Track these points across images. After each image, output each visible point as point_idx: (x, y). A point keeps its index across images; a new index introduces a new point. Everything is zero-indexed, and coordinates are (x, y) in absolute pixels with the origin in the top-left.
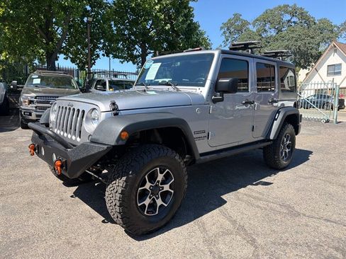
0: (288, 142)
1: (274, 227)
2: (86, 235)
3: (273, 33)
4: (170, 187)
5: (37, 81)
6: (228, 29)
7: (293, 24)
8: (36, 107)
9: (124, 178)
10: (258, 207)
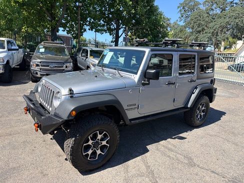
0: (203, 108)
1: (174, 174)
2: (53, 168)
3: (218, 11)
4: (107, 142)
5: (42, 50)
6: (183, 8)
7: (235, 5)
8: (40, 69)
9: (73, 139)
10: (169, 156)
